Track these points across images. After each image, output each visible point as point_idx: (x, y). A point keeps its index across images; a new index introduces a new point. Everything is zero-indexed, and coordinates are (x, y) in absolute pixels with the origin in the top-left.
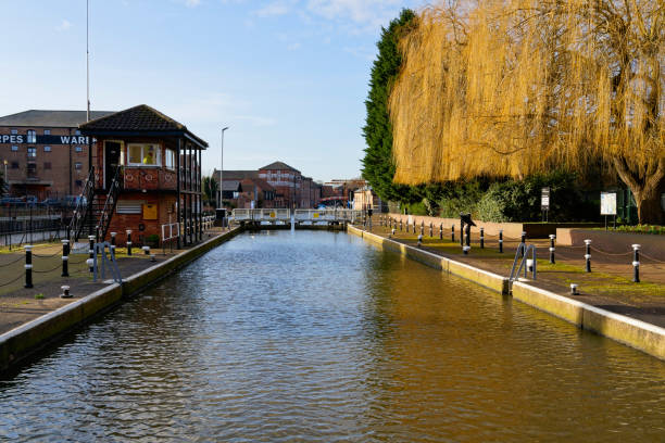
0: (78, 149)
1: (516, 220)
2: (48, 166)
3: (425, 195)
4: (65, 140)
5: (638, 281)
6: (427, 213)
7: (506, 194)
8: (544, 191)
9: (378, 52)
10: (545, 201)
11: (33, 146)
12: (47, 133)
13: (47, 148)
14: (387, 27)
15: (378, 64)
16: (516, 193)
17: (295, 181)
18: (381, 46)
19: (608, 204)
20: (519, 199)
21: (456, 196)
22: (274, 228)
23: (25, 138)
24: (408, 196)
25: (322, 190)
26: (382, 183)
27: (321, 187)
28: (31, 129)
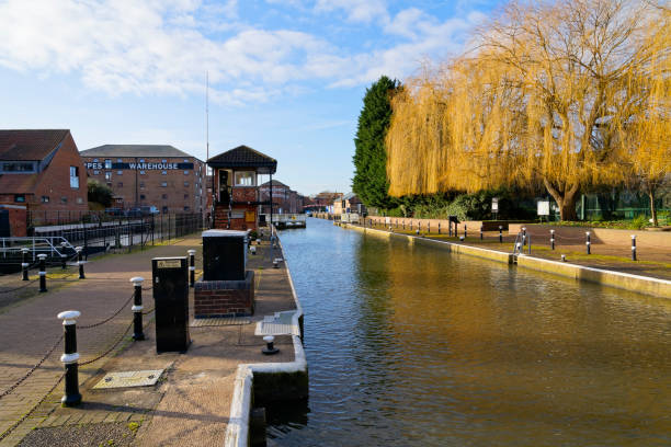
0: (142, 173)
1: (475, 219)
2: (121, 185)
3: (402, 203)
4: (132, 166)
5: (589, 253)
6: (402, 215)
7: (467, 202)
8: (494, 199)
9: (363, 104)
10: (495, 207)
11: (108, 171)
12: (120, 161)
13: (120, 172)
14: (370, 87)
15: (364, 114)
16: (474, 202)
17: (286, 193)
18: (366, 101)
19: (543, 208)
20: (476, 206)
21: (427, 204)
22: (295, 227)
23: (103, 165)
24: (388, 204)
25: (304, 200)
26: (369, 195)
27: (302, 198)
28: (108, 158)
